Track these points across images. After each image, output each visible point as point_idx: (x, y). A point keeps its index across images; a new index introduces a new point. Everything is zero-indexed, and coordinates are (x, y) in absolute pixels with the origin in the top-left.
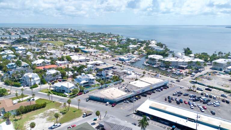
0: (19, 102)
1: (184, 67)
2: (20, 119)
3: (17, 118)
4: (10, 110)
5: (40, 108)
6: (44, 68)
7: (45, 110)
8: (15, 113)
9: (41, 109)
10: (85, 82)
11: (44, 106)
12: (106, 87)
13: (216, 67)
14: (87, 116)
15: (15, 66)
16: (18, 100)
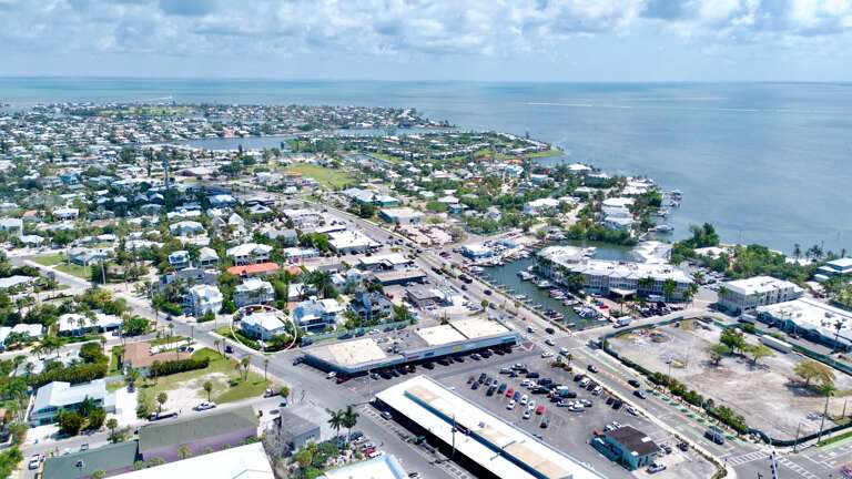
0: (163, 351)
1: (621, 296)
2: (152, 386)
3: (149, 382)
4: (140, 365)
5: (195, 368)
6: (244, 272)
7: (204, 373)
8: (147, 372)
9: (198, 371)
10: (312, 317)
11: (204, 365)
12: (360, 335)
13: (727, 303)
14: (272, 395)
15: (185, 260)
16: (161, 347)
